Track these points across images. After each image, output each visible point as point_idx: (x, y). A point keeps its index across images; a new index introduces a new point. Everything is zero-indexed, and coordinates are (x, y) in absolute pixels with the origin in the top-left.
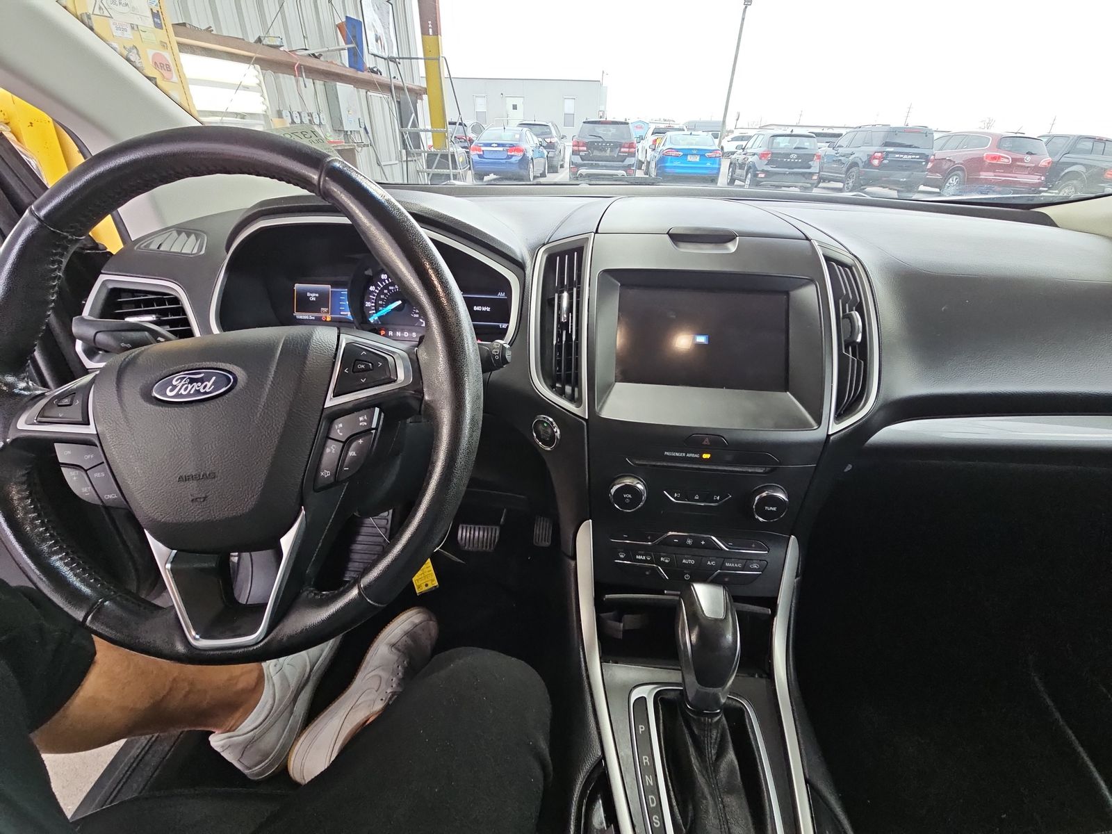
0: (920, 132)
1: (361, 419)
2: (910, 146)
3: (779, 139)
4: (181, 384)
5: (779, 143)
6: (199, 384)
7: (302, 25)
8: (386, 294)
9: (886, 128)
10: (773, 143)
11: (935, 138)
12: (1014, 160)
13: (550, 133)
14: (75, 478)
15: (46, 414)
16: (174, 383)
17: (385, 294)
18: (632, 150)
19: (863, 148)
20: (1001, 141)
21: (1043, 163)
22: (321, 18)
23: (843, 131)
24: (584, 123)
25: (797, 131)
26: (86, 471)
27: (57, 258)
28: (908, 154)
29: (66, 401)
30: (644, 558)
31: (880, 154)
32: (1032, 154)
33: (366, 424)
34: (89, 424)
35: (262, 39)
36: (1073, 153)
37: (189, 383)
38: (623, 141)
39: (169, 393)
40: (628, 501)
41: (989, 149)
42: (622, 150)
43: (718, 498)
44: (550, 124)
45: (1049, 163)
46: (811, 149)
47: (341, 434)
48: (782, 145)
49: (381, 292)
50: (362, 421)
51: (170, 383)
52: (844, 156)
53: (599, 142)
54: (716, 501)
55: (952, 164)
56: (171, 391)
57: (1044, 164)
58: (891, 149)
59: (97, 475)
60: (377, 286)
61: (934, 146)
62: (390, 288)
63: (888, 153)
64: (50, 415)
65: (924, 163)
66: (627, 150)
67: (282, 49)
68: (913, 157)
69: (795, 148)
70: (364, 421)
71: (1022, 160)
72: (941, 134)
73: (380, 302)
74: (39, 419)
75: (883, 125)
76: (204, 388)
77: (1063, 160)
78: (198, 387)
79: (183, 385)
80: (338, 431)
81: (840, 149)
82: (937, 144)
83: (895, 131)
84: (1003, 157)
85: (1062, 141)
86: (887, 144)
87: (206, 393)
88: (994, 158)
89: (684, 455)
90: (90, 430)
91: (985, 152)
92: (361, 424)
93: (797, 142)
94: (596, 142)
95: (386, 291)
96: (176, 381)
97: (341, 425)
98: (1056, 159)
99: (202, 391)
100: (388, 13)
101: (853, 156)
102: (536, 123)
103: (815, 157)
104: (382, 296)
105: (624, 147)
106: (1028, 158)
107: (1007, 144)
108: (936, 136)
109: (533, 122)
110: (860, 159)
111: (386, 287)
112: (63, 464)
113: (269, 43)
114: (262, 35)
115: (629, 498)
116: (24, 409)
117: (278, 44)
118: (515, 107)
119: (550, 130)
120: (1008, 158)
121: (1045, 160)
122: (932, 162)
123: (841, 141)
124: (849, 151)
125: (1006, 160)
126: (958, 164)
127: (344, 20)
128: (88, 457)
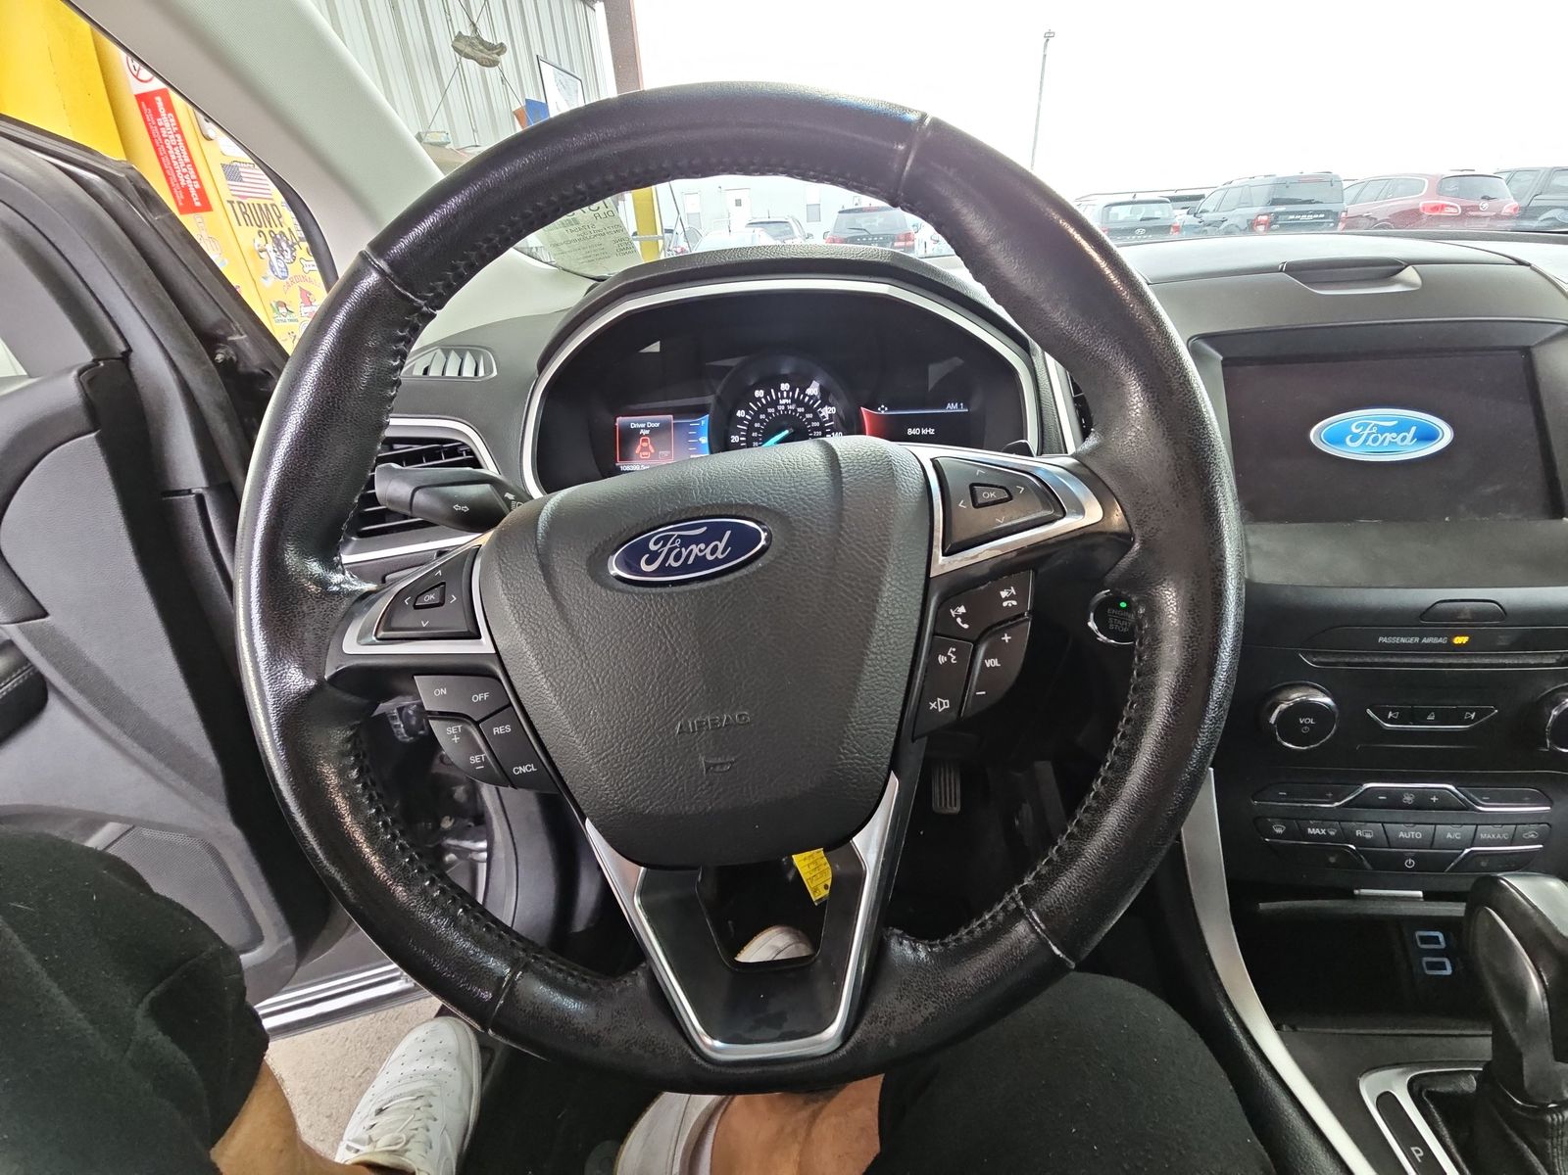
0: (1321, 181)
1: (1004, 594)
2: (1310, 202)
3: (1115, 209)
4: (666, 549)
5: (1117, 215)
6: (702, 546)
7: (471, 116)
8: (764, 420)
9: (1270, 180)
10: (1108, 216)
11: (1345, 187)
12: (1465, 209)
13: (791, 231)
14: (456, 739)
15: (394, 624)
16: (652, 547)
17: (762, 422)
18: (910, 243)
19: (1239, 211)
20: (1441, 184)
21: (1506, 210)
22: (494, 105)
23: (1206, 192)
24: (840, 212)
25: (1139, 197)
26: (477, 724)
27: (401, 346)
28: (1306, 213)
29: (430, 598)
30: (1323, 832)
31: (1265, 218)
32: (1489, 199)
33: (1015, 603)
34: (479, 637)
35: (423, 136)
36: (1546, 193)
37: (681, 546)
38: (896, 232)
39: (644, 567)
40: (1305, 730)
41: (1426, 196)
42: (896, 244)
43: (1473, 716)
44: (790, 220)
45: (1515, 209)
46: (1165, 219)
47: (966, 626)
48: (1121, 218)
49: (755, 418)
50: (1006, 599)
51: (643, 548)
52: (1209, 225)
53: (864, 236)
54: (1469, 721)
55: (1373, 222)
56: (649, 562)
57: (1508, 211)
58: (1282, 209)
59: (498, 730)
60: (747, 409)
61: (1345, 197)
62: (770, 410)
63: (1277, 214)
64: (403, 625)
65: (1332, 225)
66: (902, 244)
67: (447, 147)
68: (1316, 216)
69: (1142, 220)
70: (1011, 597)
71: (1476, 208)
72: (1351, 183)
73: (754, 434)
74: (381, 634)
75: (1266, 176)
76: (713, 552)
77: (1534, 203)
78: (701, 551)
79: (671, 550)
80: (959, 620)
81: (1205, 215)
82: (1349, 195)
83: (1284, 183)
84: (1448, 206)
85: (1528, 176)
86: (1275, 202)
87: (717, 562)
88: (1436, 208)
89: (1417, 640)
90: (484, 646)
91: (1420, 200)
92: (1005, 604)
93: (1144, 211)
94: (859, 237)
95: (762, 417)
96: (656, 543)
97: (962, 610)
98: (1524, 203)
99: (710, 558)
100: (577, 91)
101: (1225, 224)
102: (771, 220)
103: (1172, 230)
104: (757, 425)
105: (899, 240)
106: (1485, 204)
107: (1452, 186)
108: (1345, 185)
109: (767, 220)
110: (1237, 226)
111: (763, 409)
112: (430, 712)
113: (431, 140)
114: (421, 131)
115: (1309, 725)
116: (348, 617)
117: (443, 140)
118: (738, 203)
119: (791, 227)
120: (1456, 207)
121: (1509, 205)
122: (1343, 222)
123: (1204, 205)
124: (1218, 216)
125: (1452, 210)
126: (1383, 221)
127: (524, 104)
128: (479, 697)
